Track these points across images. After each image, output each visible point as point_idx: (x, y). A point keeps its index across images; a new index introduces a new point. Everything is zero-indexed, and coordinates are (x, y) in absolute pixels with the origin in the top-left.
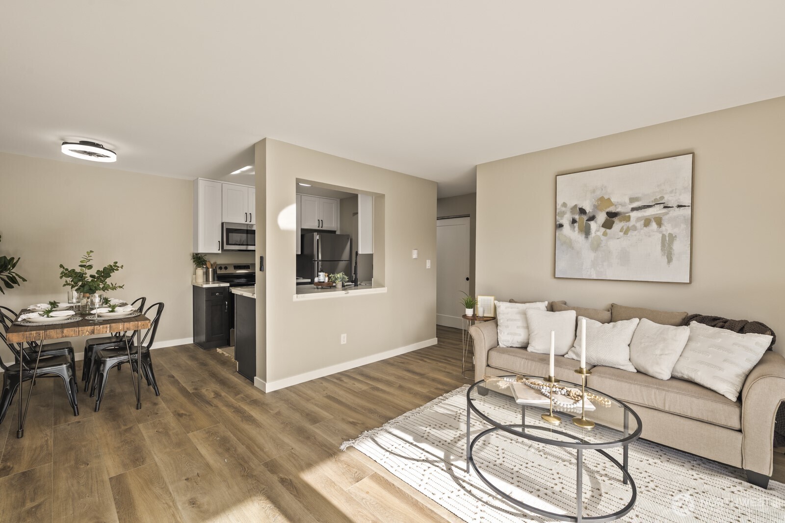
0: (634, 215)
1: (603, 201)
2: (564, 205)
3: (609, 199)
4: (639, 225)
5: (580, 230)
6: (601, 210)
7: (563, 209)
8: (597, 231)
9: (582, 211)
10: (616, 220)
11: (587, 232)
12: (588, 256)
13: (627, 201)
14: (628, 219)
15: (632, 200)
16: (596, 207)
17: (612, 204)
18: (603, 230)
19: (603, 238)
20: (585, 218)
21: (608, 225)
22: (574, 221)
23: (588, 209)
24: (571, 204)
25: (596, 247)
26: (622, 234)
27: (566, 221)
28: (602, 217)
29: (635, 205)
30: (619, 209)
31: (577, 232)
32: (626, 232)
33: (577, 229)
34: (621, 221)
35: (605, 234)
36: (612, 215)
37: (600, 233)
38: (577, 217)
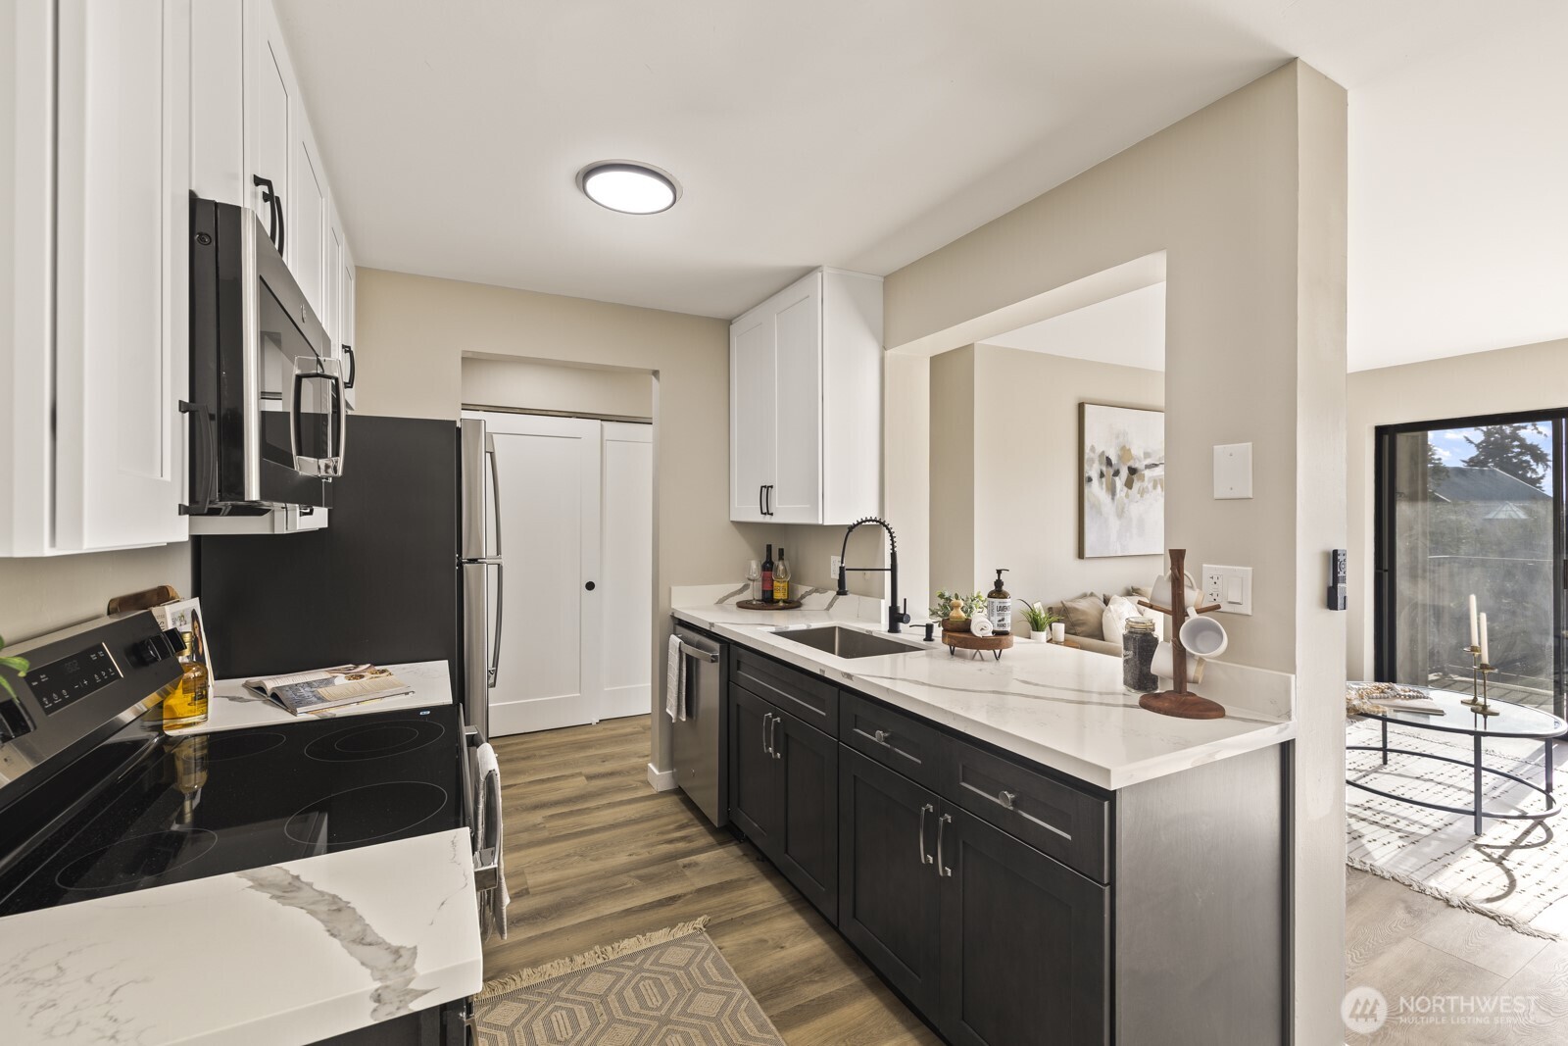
0: (1148, 473)
1: (1125, 452)
2: (1093, 449)
3: (1129, 450)
4: (1150, 486)
5: (1107, 489)
6: (1124, 464)
7: (1092, 455)
8: (1121, 491)
9: (1109, 462)
10: (1135, 477)
11: (1112, 491)
12: (1114, 523)
13: (1142, 456)
14: (1142, 478)
15: (1147, 455)
16: (1120, 458)
17: (1131, 457)
18: (1125, 489)
19: (1126, 500)
20: (1112, 472)
21: (1129, 484)
22: (1102, 475)
23: (1114, 461)
24: (1099, 450)
25: (1121, 513)
26: (1139, 496)
27: (1094, 474)
28: (1124, 473)
29: (1148, 461)
30: (1136, 465)
31: (1104, 490)
32: (1142, 492)
33: (1104, 486)
34: (1138, 480)
35: (1127, 496)
36: (1133, 471)
37: (1123, 494)
38: (1104, 469)
